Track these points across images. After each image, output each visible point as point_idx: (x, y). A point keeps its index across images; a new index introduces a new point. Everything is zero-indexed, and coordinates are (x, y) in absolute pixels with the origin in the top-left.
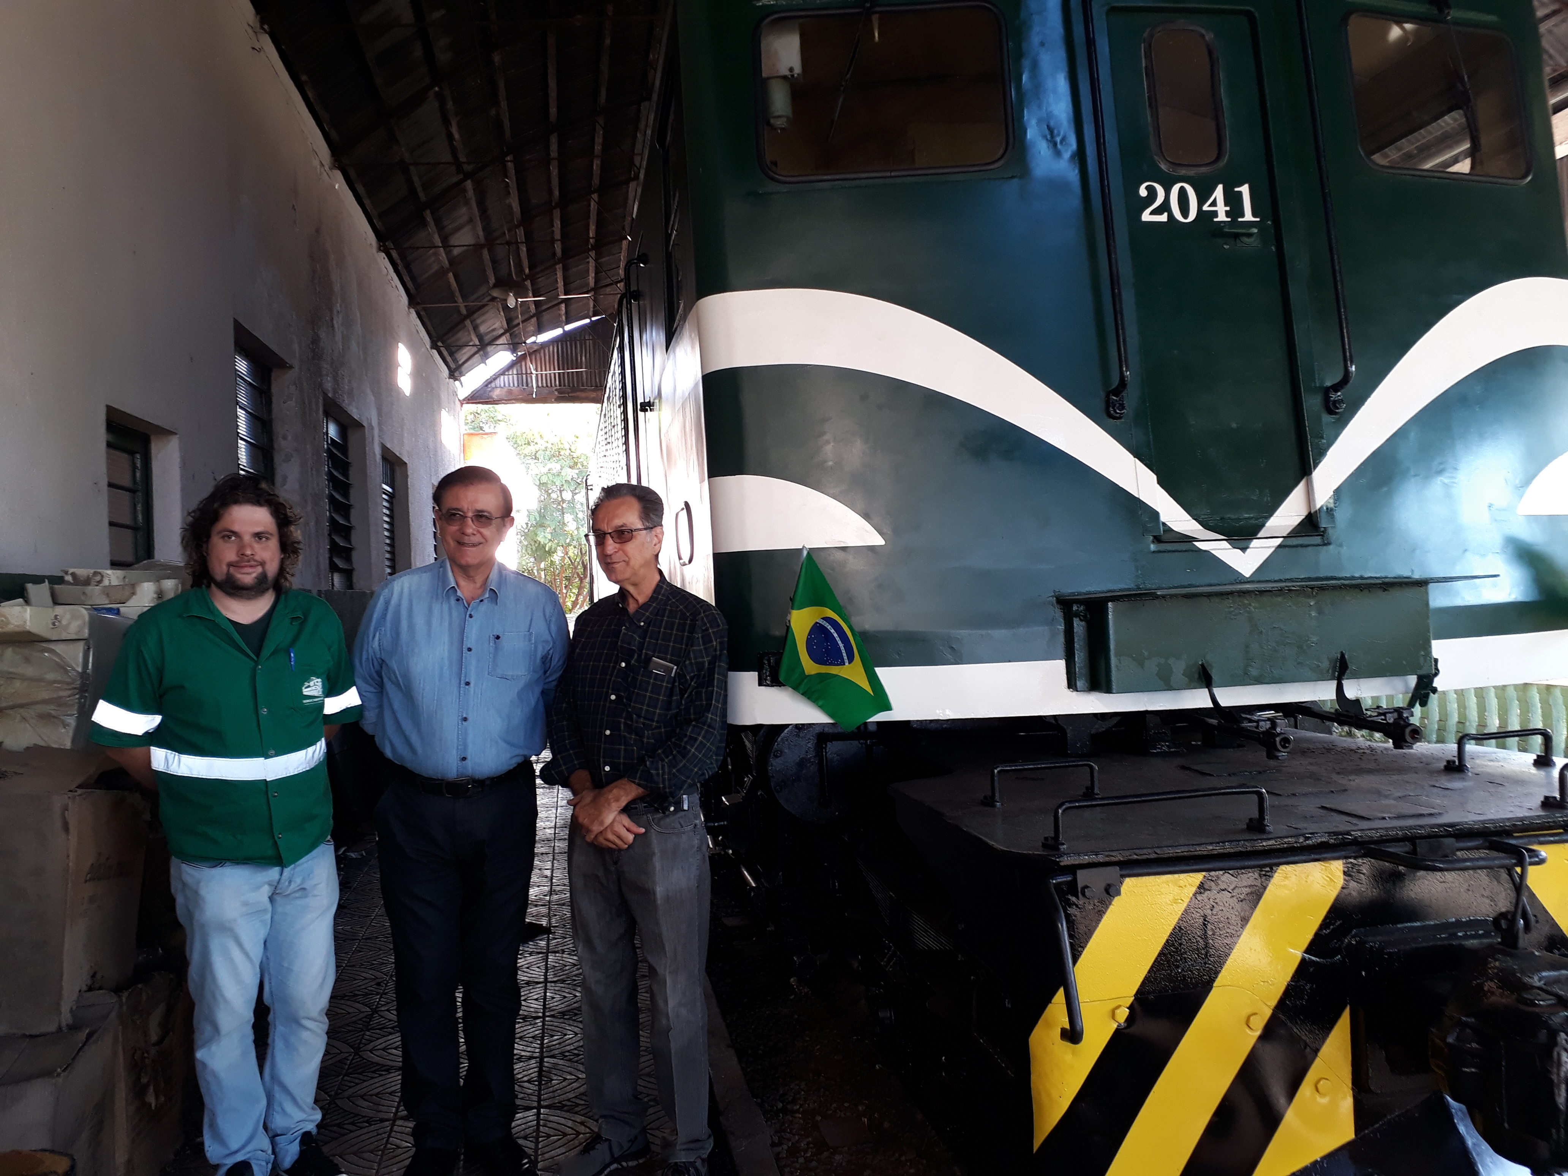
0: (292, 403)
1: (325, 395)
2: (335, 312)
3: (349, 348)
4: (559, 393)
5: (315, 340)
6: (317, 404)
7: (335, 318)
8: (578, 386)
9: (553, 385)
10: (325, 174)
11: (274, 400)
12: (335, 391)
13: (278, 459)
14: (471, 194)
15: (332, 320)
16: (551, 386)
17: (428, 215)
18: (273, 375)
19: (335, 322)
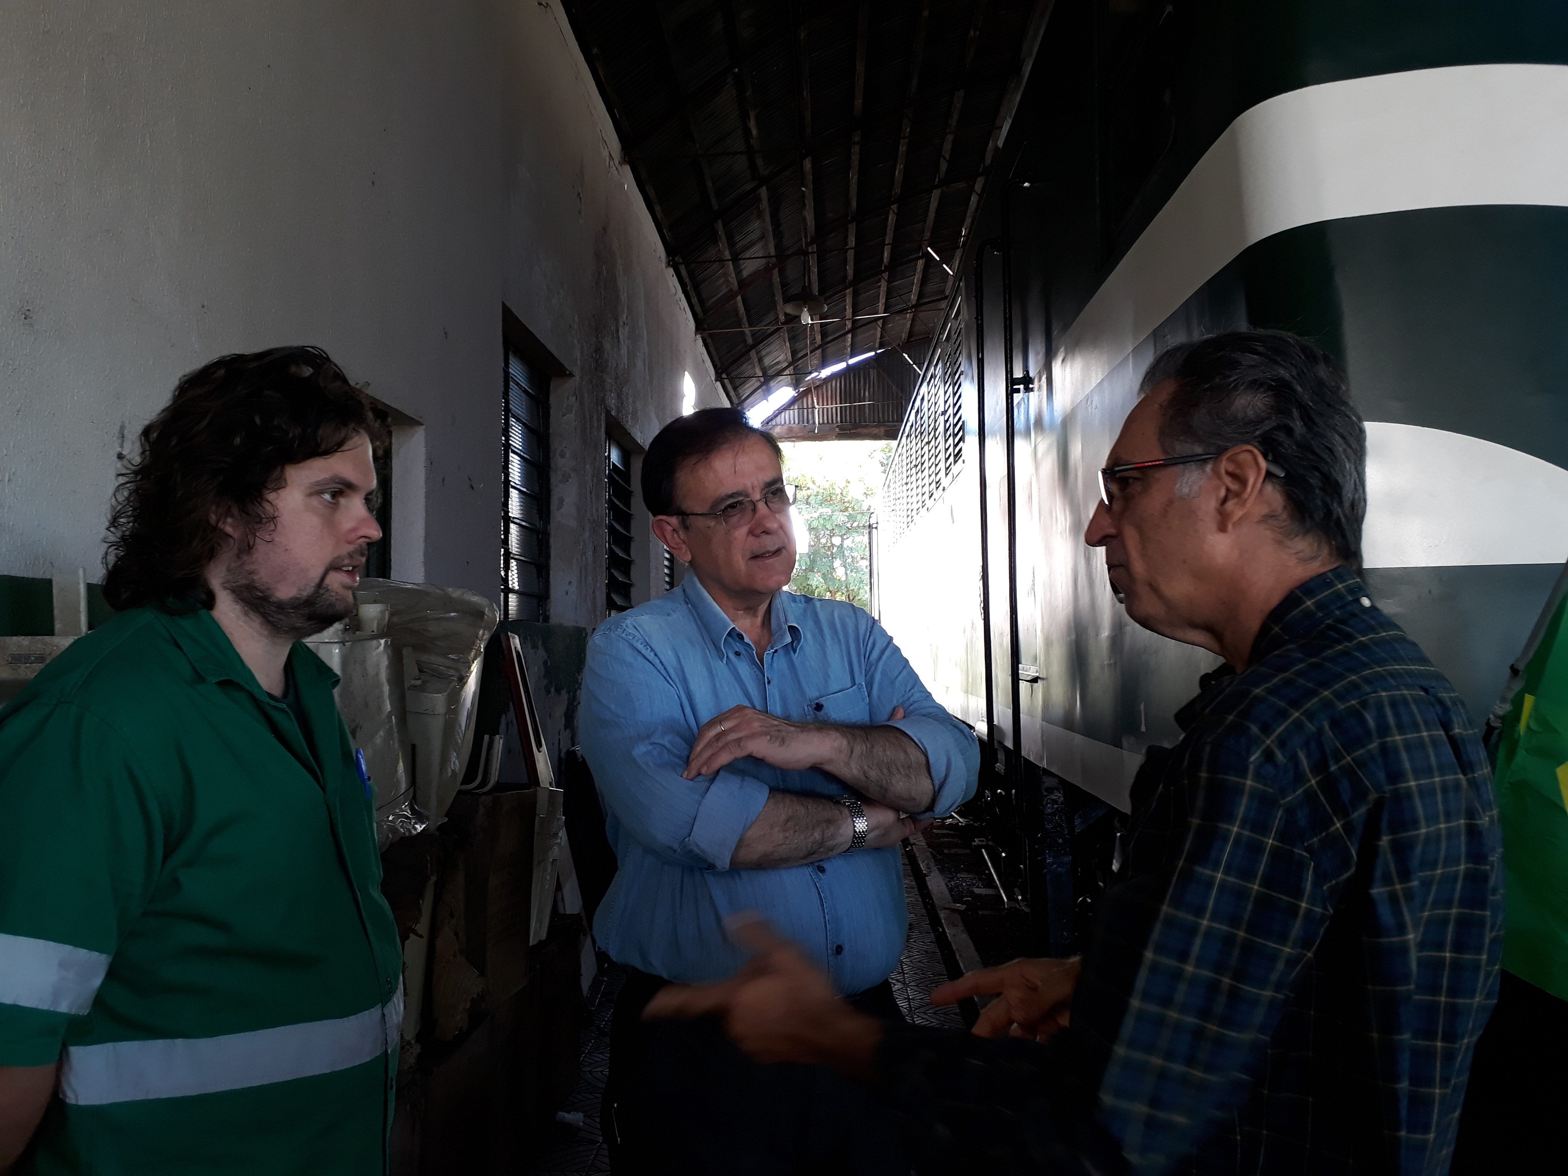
0: (571, 416)
1: (608, 412)
2: (621, 323)
3: (635, 365)
4: (840, 429)
5: (599, 350)
6: (599, 420)
7: (621, 330)
8: (860, 422)
9: (834, 422)
10: (614, 168)
11: (552, 411)
12: (619, 411)
13: (554, 479)
14: (765, 204)
15: (617, 331)
16: (832, 422)
17: (720, 226)
18: (552, 384)
19: (620, 334)
